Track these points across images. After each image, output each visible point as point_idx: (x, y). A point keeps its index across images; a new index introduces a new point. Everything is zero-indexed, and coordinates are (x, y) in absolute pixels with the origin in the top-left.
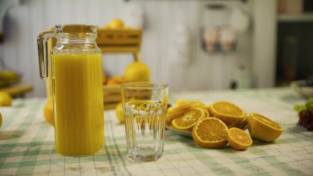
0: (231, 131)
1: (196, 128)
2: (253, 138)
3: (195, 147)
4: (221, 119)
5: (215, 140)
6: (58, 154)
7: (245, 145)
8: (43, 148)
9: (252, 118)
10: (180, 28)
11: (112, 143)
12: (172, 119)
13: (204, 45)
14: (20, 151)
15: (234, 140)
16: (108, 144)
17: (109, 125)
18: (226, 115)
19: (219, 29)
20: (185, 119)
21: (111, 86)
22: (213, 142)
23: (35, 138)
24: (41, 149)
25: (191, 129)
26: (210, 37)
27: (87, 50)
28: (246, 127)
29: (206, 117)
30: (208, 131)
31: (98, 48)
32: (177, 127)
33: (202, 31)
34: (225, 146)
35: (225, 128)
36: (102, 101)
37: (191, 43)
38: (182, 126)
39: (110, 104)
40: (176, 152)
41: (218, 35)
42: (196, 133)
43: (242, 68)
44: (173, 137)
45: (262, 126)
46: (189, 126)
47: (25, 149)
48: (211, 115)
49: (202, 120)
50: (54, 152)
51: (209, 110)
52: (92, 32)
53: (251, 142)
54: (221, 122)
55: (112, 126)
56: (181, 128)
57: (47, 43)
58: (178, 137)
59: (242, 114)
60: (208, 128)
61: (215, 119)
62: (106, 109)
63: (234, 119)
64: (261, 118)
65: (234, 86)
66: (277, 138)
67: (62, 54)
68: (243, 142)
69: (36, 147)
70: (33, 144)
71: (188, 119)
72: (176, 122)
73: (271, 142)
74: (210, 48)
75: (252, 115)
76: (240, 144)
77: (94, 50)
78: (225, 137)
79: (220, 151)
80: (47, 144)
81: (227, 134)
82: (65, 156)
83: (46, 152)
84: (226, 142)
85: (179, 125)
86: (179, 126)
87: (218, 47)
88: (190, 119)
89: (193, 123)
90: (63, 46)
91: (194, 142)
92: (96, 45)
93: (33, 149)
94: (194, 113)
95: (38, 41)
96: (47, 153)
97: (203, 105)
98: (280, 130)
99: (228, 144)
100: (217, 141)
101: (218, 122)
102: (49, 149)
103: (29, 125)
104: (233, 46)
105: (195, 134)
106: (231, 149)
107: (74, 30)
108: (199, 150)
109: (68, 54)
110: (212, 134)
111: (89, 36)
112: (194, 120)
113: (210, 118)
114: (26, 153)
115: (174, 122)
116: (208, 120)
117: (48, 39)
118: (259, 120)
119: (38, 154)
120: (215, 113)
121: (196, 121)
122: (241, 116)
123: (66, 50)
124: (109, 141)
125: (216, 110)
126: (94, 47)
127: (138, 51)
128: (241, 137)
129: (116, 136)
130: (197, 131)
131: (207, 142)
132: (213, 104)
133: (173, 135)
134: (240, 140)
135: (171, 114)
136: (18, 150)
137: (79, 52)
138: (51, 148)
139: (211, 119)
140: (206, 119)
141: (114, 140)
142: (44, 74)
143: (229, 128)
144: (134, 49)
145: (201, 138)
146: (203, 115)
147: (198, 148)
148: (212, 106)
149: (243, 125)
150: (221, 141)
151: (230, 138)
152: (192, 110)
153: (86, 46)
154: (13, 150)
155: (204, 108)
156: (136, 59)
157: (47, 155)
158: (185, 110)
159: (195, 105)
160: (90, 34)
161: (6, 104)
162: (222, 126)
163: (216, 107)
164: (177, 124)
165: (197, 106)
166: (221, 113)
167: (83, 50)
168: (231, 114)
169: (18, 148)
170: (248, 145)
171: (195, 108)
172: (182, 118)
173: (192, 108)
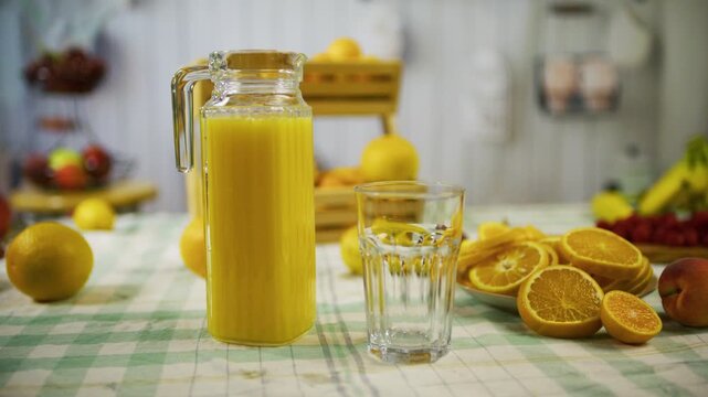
0: (611, 299)
1: (528, 289)
2: (665, 318)
3: (524, 335)
4: (586, 270)
5: (572, 319)
6: (214, 340)
7: (644, 332)
8: (181, 325)
10: (487, 60)
11: (333, 319)
12: (469, 268)
13: (543, 99)
14: (131, 330)
15: (618, 320)
16: (323, 320)
17: (326, 279)
18: (598, 261)
19: (578, 61)
20: (500, 268)
21: (330, 189)
22: (567, 322)
23: (163, 302)
24: (177, 328)
25: (515, 292)
26: (556, 80)
27: (281, 108)
29: (550, 264)
30: (554, 296)
31: (305, 104)
32: (481, 285)
33: (538, 65)
34: (593, 333)
35: (595, 291)
36: (309, 221)
37: (513, 92)
38: (493, 285)
39: (329, 230)
40: (480, 343)
41: (578, 76)
42: (528, 302)
43: (633, 151)
44: (470, 309)
46: (511, 285)
47: (140, 326)
48: (563, 260)
49: (542, 271)
50: (203, 334)
51: (558, 249)
52: (291, 67)
53: (660, 326)
54: (586, 276)
55: (331, 281)
56: (489, 287)
57: (191, 91)
59: (636, 260)
60: (556, 290)
61: (571, 268)
62: (320, 241)
63: (617, 271)
67: (225, 118)
68: (640, 324)
69: (166, 322)
70: (159, 316)
71: (507, 267)
72: (478, 274)
74: (555, 105)
76: (632, 329)
77: (296, 107)
78: (595, 313)
80: (189, 315)
81: (600, 305)
82: (229, 343)
83: (187, 335)
84: (599, 324)
86: (486, 283)
87: (575, 103)
88: (512, 269)
89: (519, 278)
90: (227, 100)
91: (522, 321)
92: (300, 96)
93: (158, 326)
94: (522, 256)
95: (173, 88)
96: (189, 337)
97: (544, 236)
99: (603, 329)
100: (577, 322)
101: (580, 276)
102: (196, 328)
103: (150, 272)
104: (613, 101)
105: (525, 303)
106: (610, 341)
107: (252, 63)
108: (532, 340)
109: (238, 117)
110: (565, 305)
111: (285, 76)
112: (523, 270)
113: (561, 267)
114: (144, 336)
115: (474, 274)
116: (556, 271)
117: (194, 84)
119: (170, 338)
120: (571, 256)
121: (526, 274)
122: (635, 265)
123: (234, 108)
124: (327, 313)
125: (574, 249)
126: (295, 102)
127: (393, 110)
128: (633, 314)
129: (341, 302)
130: (529, 297)
131: (553, 322)
132: (569, 234)
133: (471, 305)
134: (632, 321)
135: (467, 257)
136: (127, 327)
137: (262, 111)
138: (197, 325)
139: (563, 270)
140: (551, 268)
141: (337, 311)
142: (185, 162)
143: (605, 293)
144: (381, 107)
145: (539, 313)
146: (543, 259)
147: (531, 335)
148: (565, 239)
149: (638, 287)
150: (586, 321)
151: (608, 316)
152: (515, 248)
153: (279, 99)
154: (118, 328)
155: (545, 243)
156: (386, 130)
157: (189, 341)
158: (500, 248)
159: (522, 236)
160: (288, 72)
161: (102, 227)
162: (589, 286)
163: (576, 241)
164: (482, 280)
165: (528, 239)
166: (586, 255)
167: (273, 108)
168: (609, 258)
169: (127, 323)
170: (652, 333)
171: (526, 247)
172: (493, 266)
173: (516, 244)
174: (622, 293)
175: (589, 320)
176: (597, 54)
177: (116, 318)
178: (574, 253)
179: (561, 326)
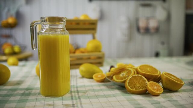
0: (150, 83)
1: (128, 81)
2: (164, 88)
3: (127, 93)
4: (144, 76)
5: (139, 89)
6: (42, 96)
7: (158, 92)
8: (33, 91)
9: (163, 75)
10: (123, 19)
11: (75, 90)
12: (113, 75)
13: (138, 29)
14: (19, 93)
15: (151, 89)
16: (73, 90)
18: (147, 73)
19: (148, 19)
20: (121, 75)
21: (78, 54)
22: (138, 90)
23: (29, 85)
24: (32, 92)
25: (124, 82)
26: (142, 24)
27: (59, 32)
28: (160, 81)
29: (134, 74)
30: (135, 83)
31: (67, 31)
32: (116, 80)
33: (137, 20)
34: (145, 93)
35: (146, 81)
36: (69, 63)
37: (130, 27)
38: (119, 80)
39: (75, 65)
40: (114, 96)
41: (148, 23)
42: (128, 84)
43: (163, 43)
44: (113, 87)
45: (170, 81)
46: (124, 80)
47: (22, 92)
48: (138, 73)
49: (132, 76)
50: (39, 94)
51: (137, 70)
52: (63, 21)
53: (163, 91)
54: (144, 77)
55: (76, 79)
56: (118, 81)
57: (36, 28)
58: (117, 86)
59: (157, 73)
60: (135, 81)
61: (140, 75)
62: (71, 68)
63: (152, 76)
64: (170, 76)
65: (157, 55)
66: (180, 88)
67: (44, 35)
68: (157, 90)
69: (29, 91)
70: (28, 89)
71: (123, 75)
72: (115, 77)
73: (176, 91)
74: (142, 31)
75: (163, 73)
76: (155, 92)
77: (64, 32)
78: (146, 87)
79: (143, 96)
80: (36, 89)
81: (147, 85)
82: (46, 96)
83: (35, 94)
84: (147, 90)
85: (117, 79)
87: (147, 30)
88: (124, 76)
89: (126, 78)
90: (45, 30)
91: (126, 90)
92: (65, 29)
93: (27, 92)
94: (127, 72)
96: (35, 95)
97: (134, 66)
98: (182, 83)
99: (148, 92)
100: (141, 90)
101: (142, 78)
102: (37, 92)
103: (27, 77)
104: (157, 30)
105: (127, 85)
106: (149, 95)
108: (129, 95)
109: (48, 35)
110: (138, 85)
111: (61, 24)
112: (127, 76)
113: (137, 75)
114: (23, 95)
116: (135, 76)
117: (37, 25)
118: (168, 77)
119: (30, 95)
120: (140, 72)
121: (128, 77)
122: (157, 74)
123: (46, 32)
124: (74, 88)
125: (141, 70)
126: (64, 31)
127: (95, 32)
128: (156, 88)
129: (78, 85)
130: (128, 83)
131: (134, 90)
132: (140, 66)
133: (113, 85)
134: (155, 89)
135: (112, 72)
136: (18, 92)
137: (54, 33)
138: (38, 91)
139: (137, 76)
140: (134, 75)
141: (77, 87)
142: (34, 47)
143: (148, 82)
144: (93, 31)
145: (131, 88)
146: (132, 73)
147: (129, 94)
148: (139, 67)
149: (158, 80)
150: (143, 89)
151: (149, 88)
152: (125, 70)
153: (59, 30)
154: (16, 92)
155: (134, 68)
156: (94, 38)
157: (35, 96)
158: (121, 70)
159: (128, 67)
160: (62, 22)
161: (15, 64)
162: (144, 80)
163: (141, 68)
164: (116, 79)
165: (129, 68)
166: (144, 72)
167: (57, 32)
168: (150, 73)
169: (18, 91)
170: (160, 93)
171: (128, 69)
172: (119, 75)
173: (126, 69)
174: (153, 82)
175: (144, 89)
176: (153, 17)
177: (16, 90)
178: (141, 71)
179: (137, 91)
